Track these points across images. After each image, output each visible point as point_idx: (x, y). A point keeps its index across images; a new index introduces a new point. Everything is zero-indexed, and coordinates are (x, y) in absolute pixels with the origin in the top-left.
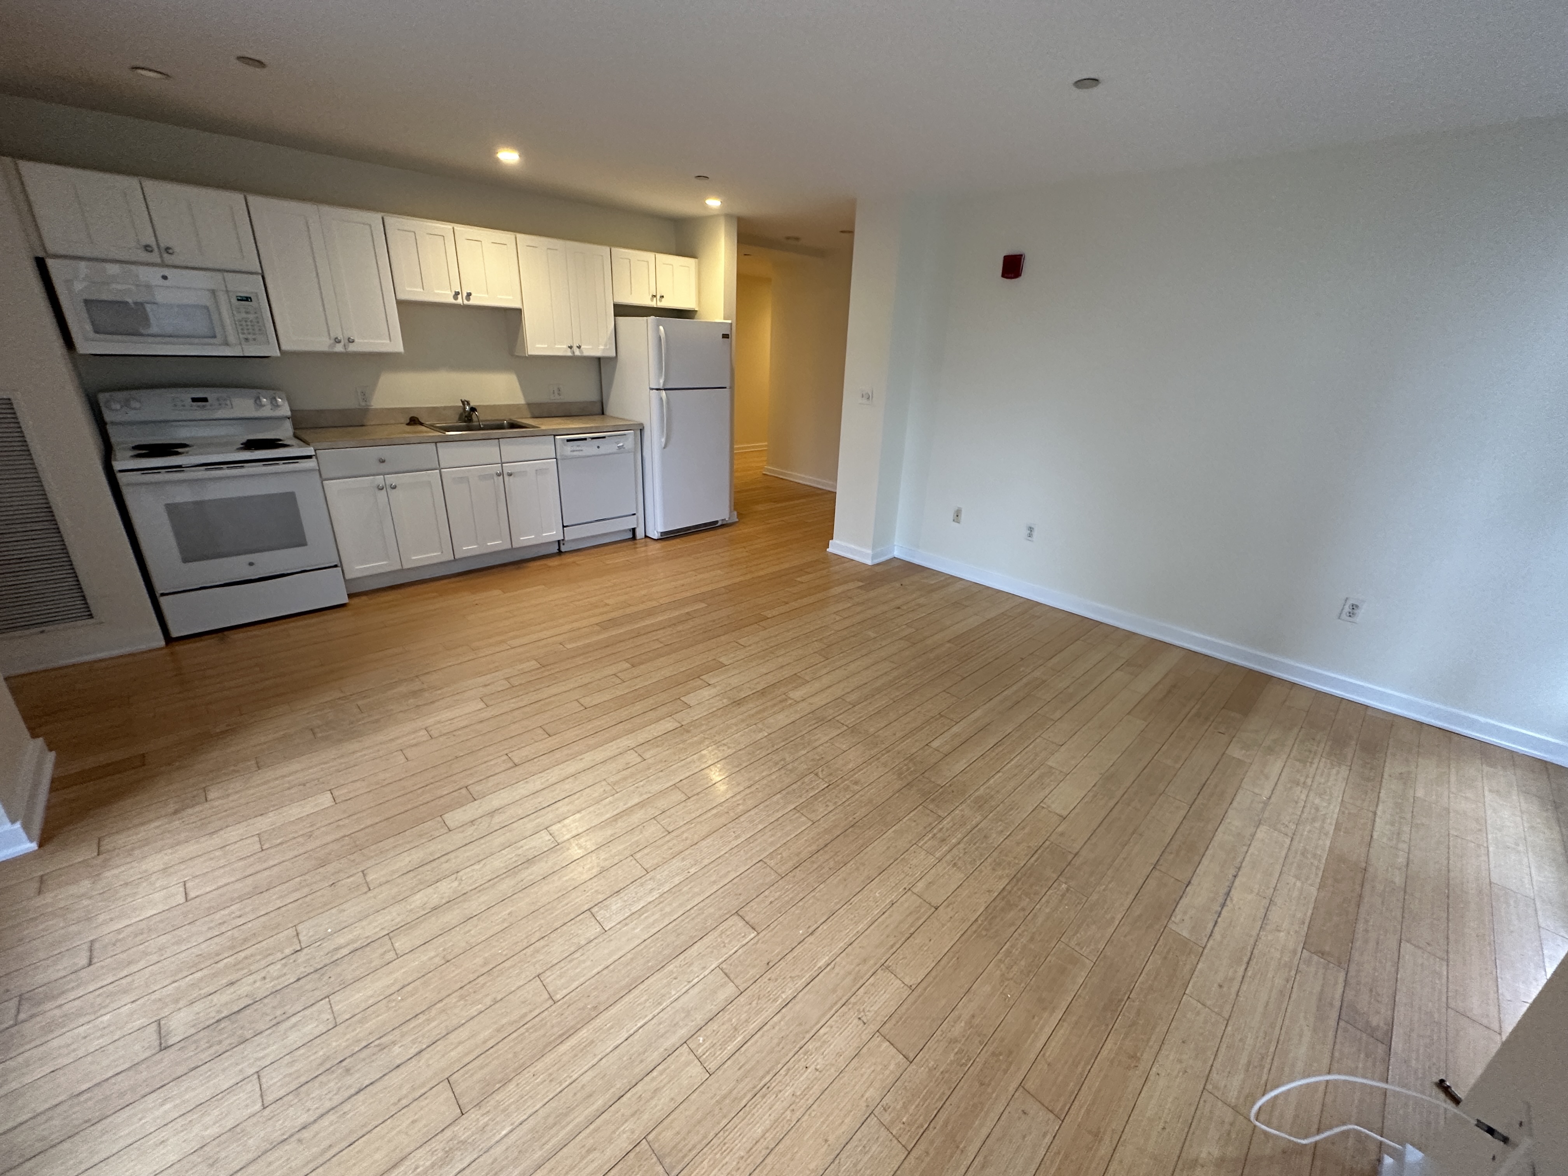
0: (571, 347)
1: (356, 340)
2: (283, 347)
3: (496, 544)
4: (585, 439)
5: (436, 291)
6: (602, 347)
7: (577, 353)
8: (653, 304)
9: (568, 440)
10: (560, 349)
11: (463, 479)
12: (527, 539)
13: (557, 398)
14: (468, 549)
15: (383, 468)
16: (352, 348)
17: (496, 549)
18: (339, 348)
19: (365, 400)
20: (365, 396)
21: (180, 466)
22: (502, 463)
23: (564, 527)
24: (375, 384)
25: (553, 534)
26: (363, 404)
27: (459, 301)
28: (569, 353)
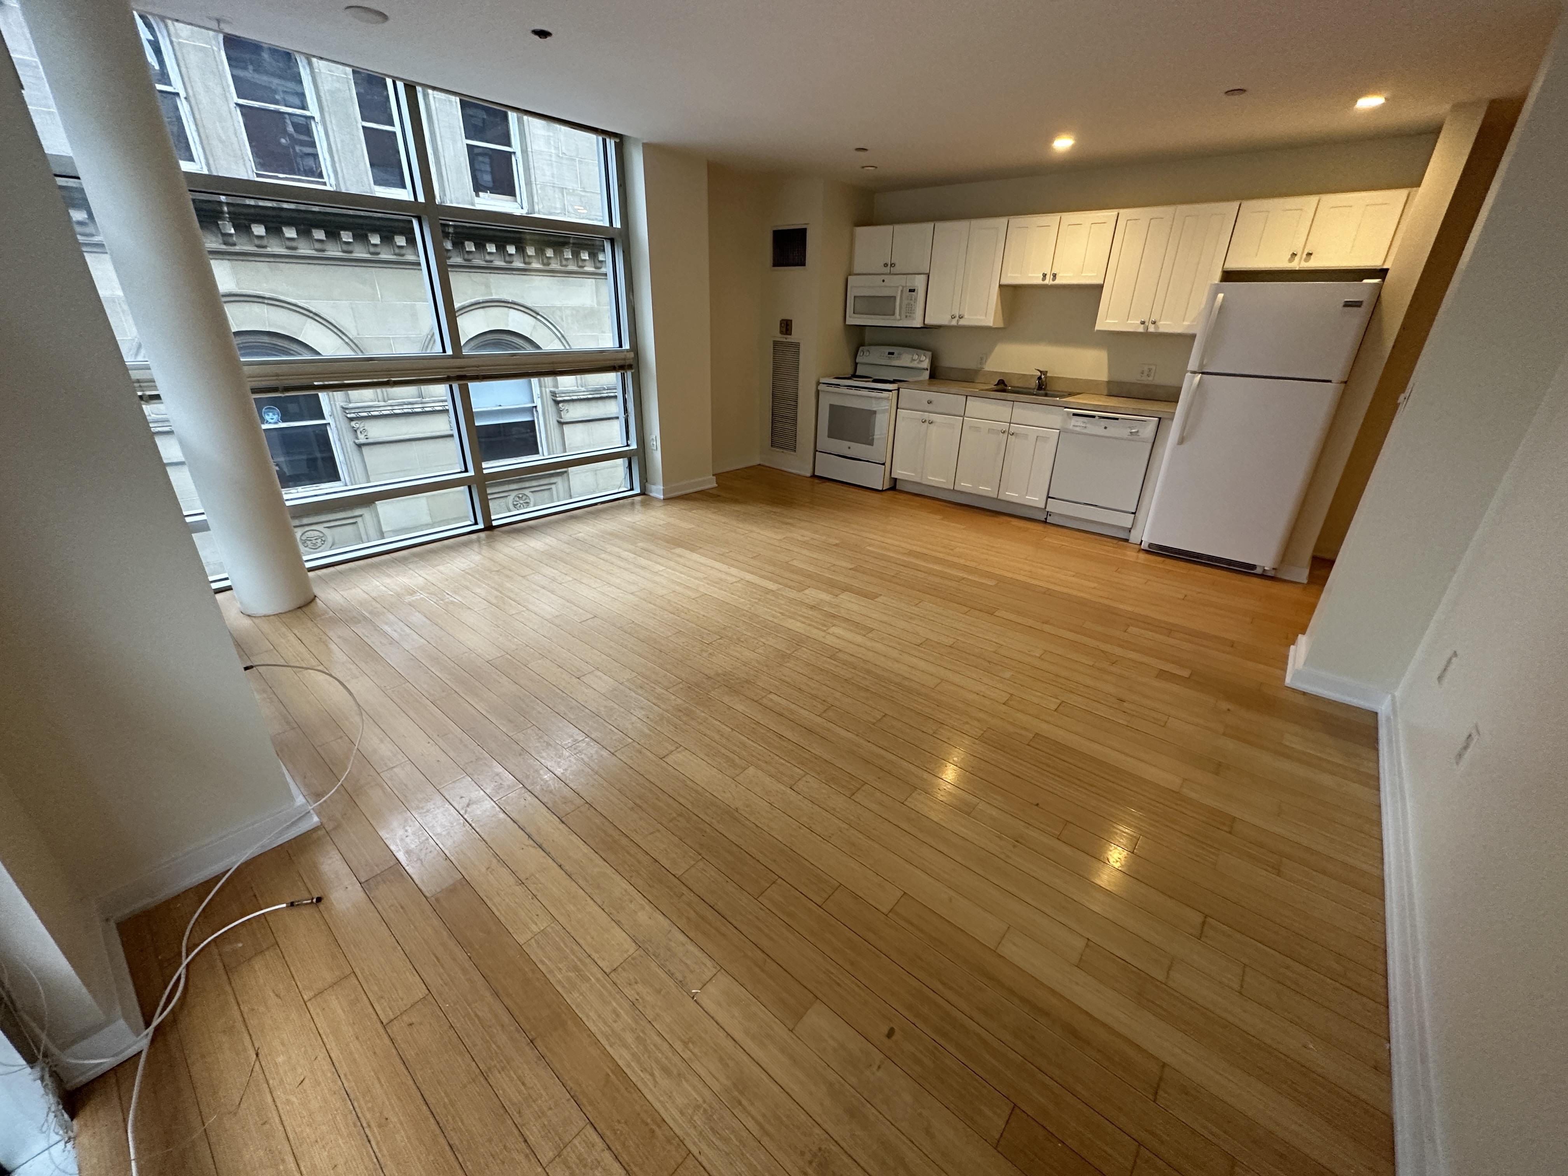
0: (1143, 323)
1: (966, 317)
2: (926, 322)
3: (985, 489)
4: (1093, 417)
5: (1030, 275)
6: (1186, 323)
7: (1152, 329)
8: (1296, 265)
9: (1074, 415)
10: (1133, 325)
11: (977, 429)
12: (1011, 495)
13: (1145, 380)
14: (965, 485)
15: (930, 408)
16: (962, 322)
17: (984, 494)
18: (954, 323)
19: (981, 363)
20: (983, 360)
21: (839, 385)
22: (1010, 423)
23: (1048, 497)
24: (991, 351)
25: (1036, 499)
26: (979, 366)
27: (1047, 282)
28: (1141, 329)
